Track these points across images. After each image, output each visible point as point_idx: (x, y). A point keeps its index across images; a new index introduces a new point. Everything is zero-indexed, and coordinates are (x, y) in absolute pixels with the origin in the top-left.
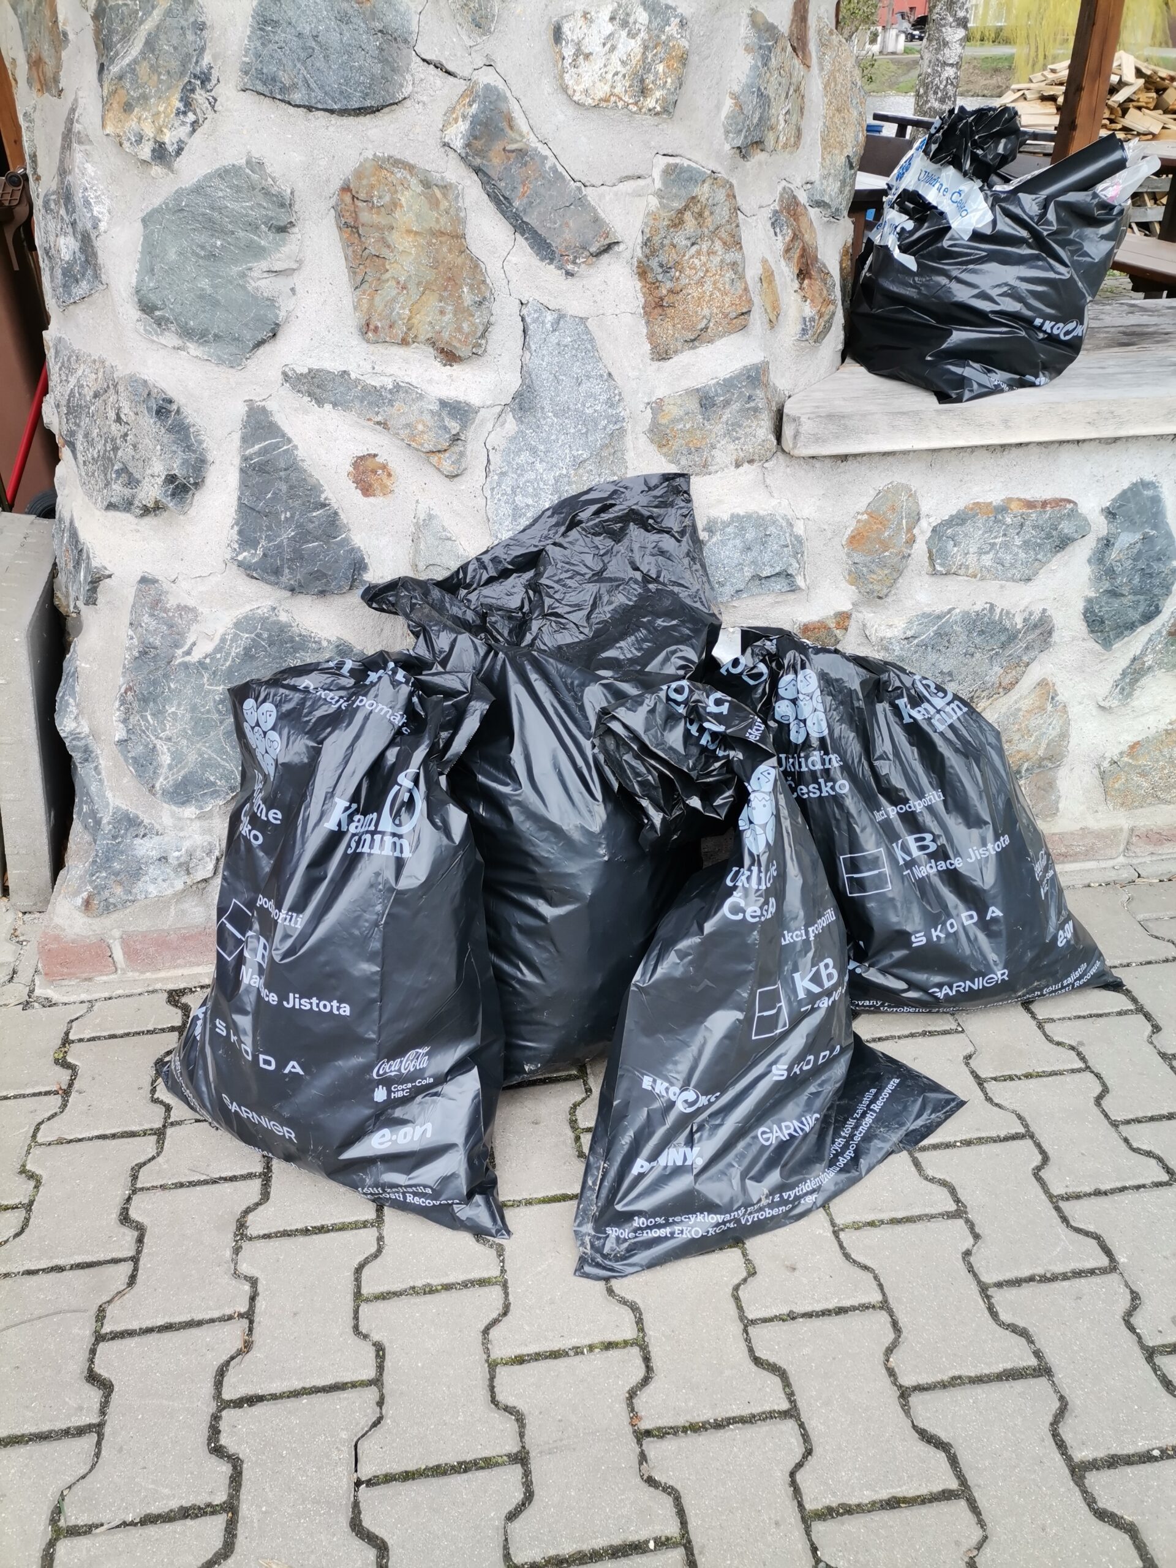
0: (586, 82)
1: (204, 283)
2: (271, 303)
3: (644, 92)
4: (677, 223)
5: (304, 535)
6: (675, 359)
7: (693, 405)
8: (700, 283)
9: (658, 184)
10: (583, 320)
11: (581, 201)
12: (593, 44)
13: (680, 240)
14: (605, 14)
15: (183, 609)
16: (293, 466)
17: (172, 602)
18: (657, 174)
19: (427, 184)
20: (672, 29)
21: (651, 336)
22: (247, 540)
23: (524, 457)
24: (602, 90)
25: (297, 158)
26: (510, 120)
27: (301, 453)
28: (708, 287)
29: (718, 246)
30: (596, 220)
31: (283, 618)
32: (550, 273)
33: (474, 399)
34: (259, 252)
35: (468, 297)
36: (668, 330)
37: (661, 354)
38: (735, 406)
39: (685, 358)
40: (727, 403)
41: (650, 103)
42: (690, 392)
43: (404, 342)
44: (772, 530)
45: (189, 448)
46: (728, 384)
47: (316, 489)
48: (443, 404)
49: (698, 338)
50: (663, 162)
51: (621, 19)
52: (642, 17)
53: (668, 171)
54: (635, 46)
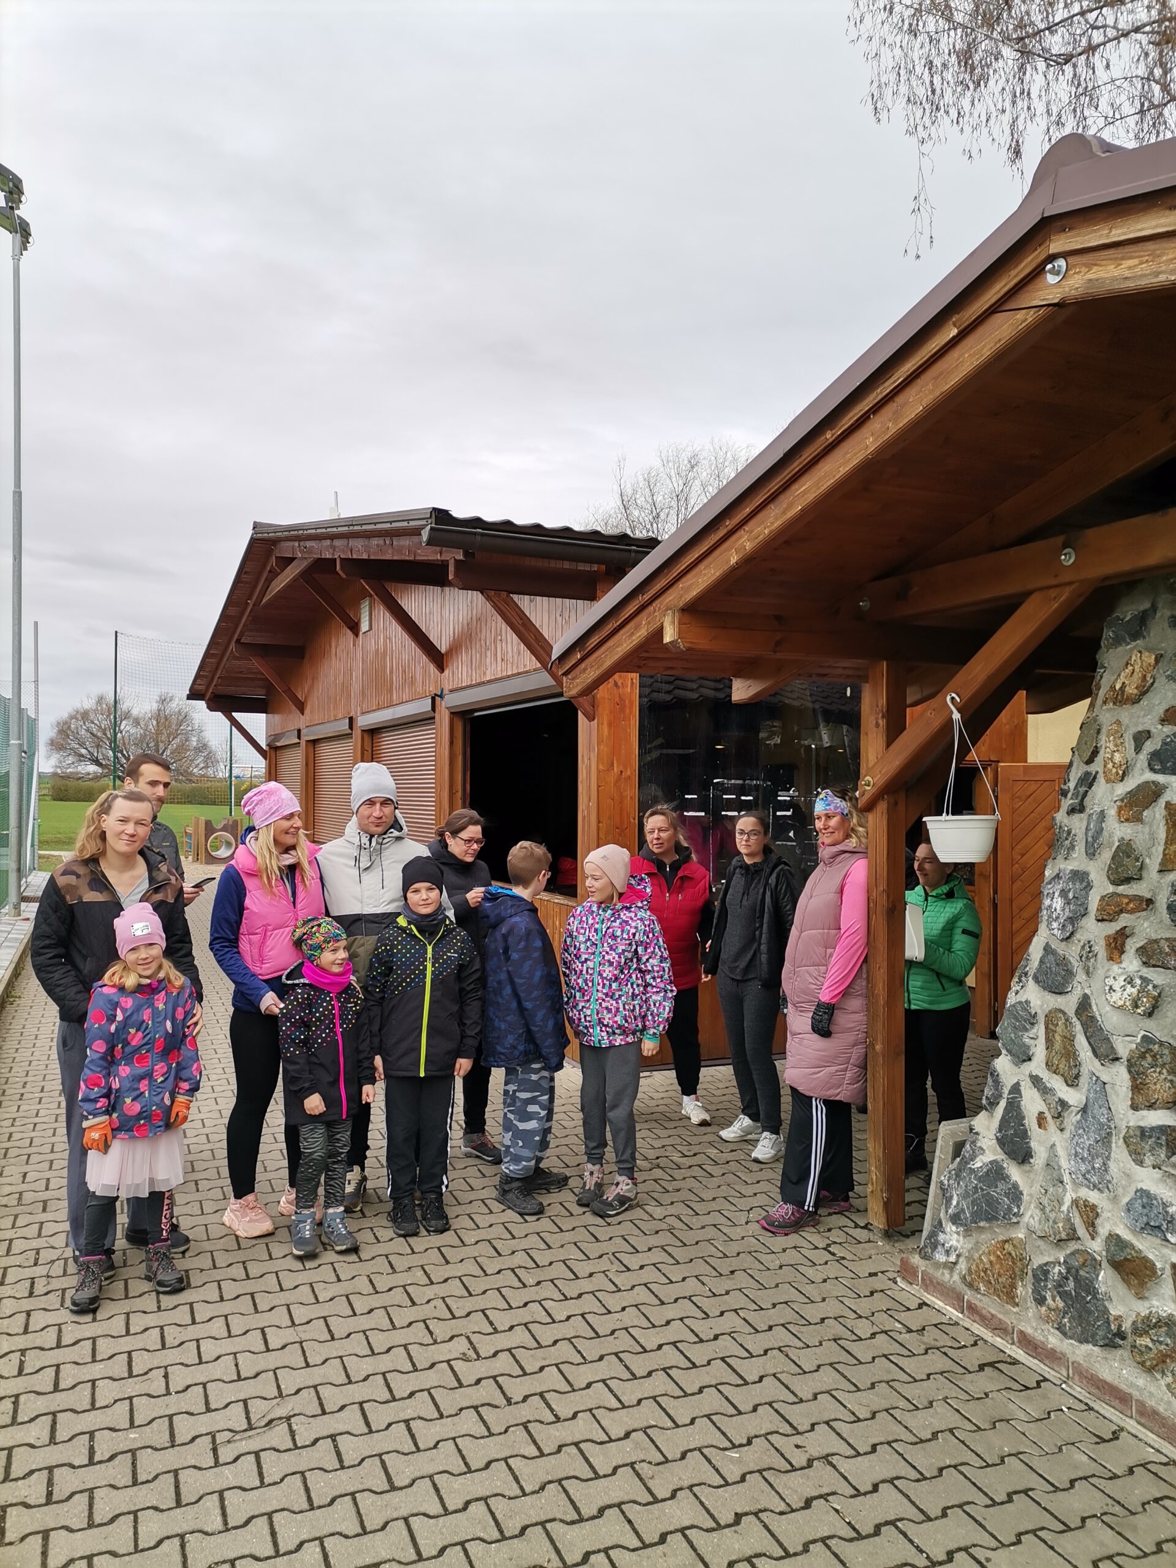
0: (1114, 999)
1: (1013, 1035)
2: (1029, 1047)
3: (1137, 1007)
4: (1143, 1056)
5: (1015, 1135)
6: (1141, 1112)
7: (1138, 1133)
8: (1155, 1084)
9: (1139, 1040)
10: (1105, 1083)
11: (1110, 1040)
12: (1116, 987)
13: (1145, 1064)
14: (1123, 978)
16: (1019, 1107)
17: (978, 1144)
18: (1140, 1036)
19: (1067, 1020)
20: (1150, 987)
21: (1132, 1099)
22: (1000, 1130)
23: (1081, 1131)
24: (1120, 1003)
25: (1039, 1003)
26: (1090, 1006)
27: (1024, 1103)
28: (1158, 1086)
29: (1164, 1071)
30: (1112, 1047)
31: (1005, 1165)
32: (1097, 1062)
33: (1071, 1103)
34: (1027, 1030)
35: (1074, 1063)
36: (1140, 1099)
37: (1135, 1107)
38: (1153, 1140)
39: (1145, 1113)
40: (1150, 1137)
41: (1139, 1011)
42: (1140, 1127)
43: (1055, 1072)
44: (1155, 1202)
45: (997, 1090)
46: (1152, 1129)
47: (1023, 1118)
48: (1060, 1099)
49: (1151, 1106)
50: (1143, 1033)
51: (1130, 981)
52: (1138, 982)
53: (1144, 1037)
54: (1134, 991)
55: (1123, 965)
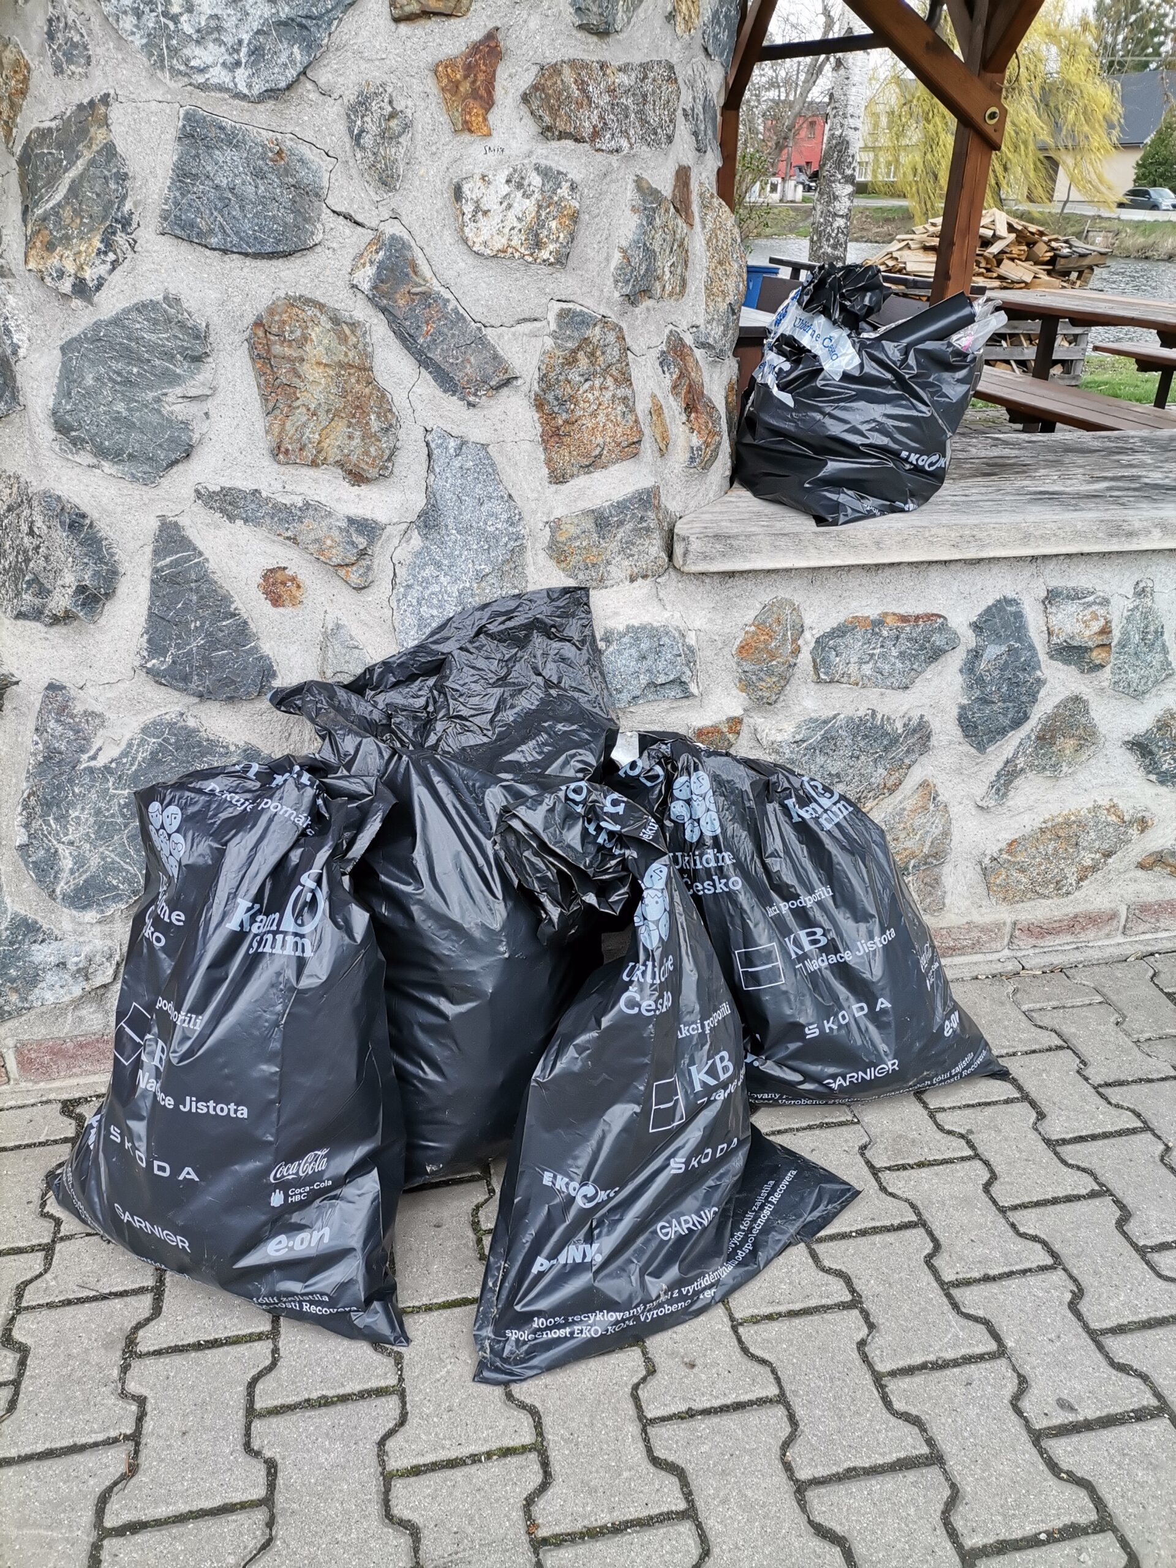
0: (485, 235)
1: (120, 407)
2: (186, 425)
3: (538, 245)
4: (571, 361)
5: (213, 643)
6: (572, 482)
7: (589, 524)
8: (594, 414)
9: (553, 326)
10: (485, 446)
11: (481, 341)
12: (491, 201)
13: (575, 376)
14: (502, 177)
15: (89, 714)
16: (204, 577)
17: (78, 708)
18: (552, 317)
19: (336, 321)
20: (564, 191)
21: (549, 461)
22: (155, 647)
23: (429, 571)
24: (499, 243)
25: (213, 295)
26: (414, 267)
27: (211, 566)
28: (601, 418)
29: (610, 382)
30: (496, 357)
31: (191, 723)
32: (453, 405)
33: (381, 517)
34: (174, 380)
35: (375, 425)
36: (564, 457)
37: (558, 478)
38: (629, 526)
39: (582, 481)
40: (621, 523)
41: (544, 254)
42: (586, 513)
43: (314, 464)
44: (665, 640)
45: (101, 560)
46: (621, 507)
47: (226, 599)
48: (351, 521)
49: (593, 464)
50: (557, 307)
51: (517, 182)
52: (536, 180)
53: (562, 315)
54: (530, 205)
55: (495, 142)
